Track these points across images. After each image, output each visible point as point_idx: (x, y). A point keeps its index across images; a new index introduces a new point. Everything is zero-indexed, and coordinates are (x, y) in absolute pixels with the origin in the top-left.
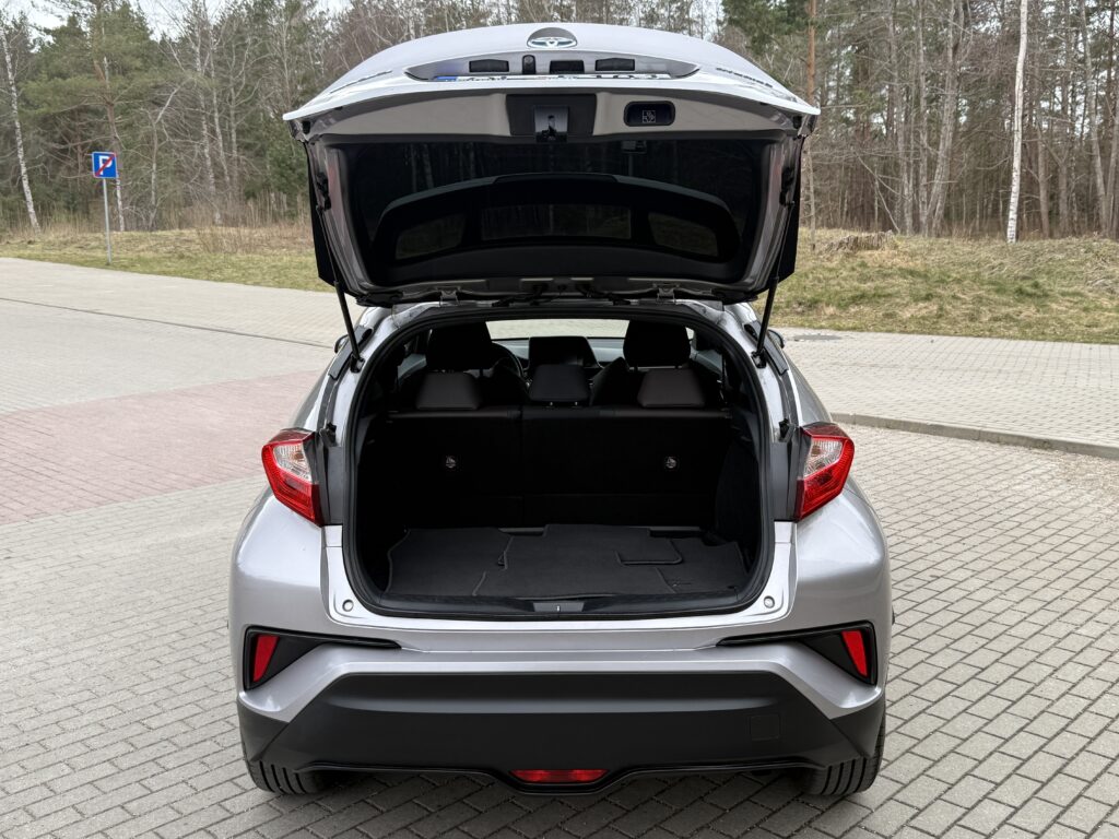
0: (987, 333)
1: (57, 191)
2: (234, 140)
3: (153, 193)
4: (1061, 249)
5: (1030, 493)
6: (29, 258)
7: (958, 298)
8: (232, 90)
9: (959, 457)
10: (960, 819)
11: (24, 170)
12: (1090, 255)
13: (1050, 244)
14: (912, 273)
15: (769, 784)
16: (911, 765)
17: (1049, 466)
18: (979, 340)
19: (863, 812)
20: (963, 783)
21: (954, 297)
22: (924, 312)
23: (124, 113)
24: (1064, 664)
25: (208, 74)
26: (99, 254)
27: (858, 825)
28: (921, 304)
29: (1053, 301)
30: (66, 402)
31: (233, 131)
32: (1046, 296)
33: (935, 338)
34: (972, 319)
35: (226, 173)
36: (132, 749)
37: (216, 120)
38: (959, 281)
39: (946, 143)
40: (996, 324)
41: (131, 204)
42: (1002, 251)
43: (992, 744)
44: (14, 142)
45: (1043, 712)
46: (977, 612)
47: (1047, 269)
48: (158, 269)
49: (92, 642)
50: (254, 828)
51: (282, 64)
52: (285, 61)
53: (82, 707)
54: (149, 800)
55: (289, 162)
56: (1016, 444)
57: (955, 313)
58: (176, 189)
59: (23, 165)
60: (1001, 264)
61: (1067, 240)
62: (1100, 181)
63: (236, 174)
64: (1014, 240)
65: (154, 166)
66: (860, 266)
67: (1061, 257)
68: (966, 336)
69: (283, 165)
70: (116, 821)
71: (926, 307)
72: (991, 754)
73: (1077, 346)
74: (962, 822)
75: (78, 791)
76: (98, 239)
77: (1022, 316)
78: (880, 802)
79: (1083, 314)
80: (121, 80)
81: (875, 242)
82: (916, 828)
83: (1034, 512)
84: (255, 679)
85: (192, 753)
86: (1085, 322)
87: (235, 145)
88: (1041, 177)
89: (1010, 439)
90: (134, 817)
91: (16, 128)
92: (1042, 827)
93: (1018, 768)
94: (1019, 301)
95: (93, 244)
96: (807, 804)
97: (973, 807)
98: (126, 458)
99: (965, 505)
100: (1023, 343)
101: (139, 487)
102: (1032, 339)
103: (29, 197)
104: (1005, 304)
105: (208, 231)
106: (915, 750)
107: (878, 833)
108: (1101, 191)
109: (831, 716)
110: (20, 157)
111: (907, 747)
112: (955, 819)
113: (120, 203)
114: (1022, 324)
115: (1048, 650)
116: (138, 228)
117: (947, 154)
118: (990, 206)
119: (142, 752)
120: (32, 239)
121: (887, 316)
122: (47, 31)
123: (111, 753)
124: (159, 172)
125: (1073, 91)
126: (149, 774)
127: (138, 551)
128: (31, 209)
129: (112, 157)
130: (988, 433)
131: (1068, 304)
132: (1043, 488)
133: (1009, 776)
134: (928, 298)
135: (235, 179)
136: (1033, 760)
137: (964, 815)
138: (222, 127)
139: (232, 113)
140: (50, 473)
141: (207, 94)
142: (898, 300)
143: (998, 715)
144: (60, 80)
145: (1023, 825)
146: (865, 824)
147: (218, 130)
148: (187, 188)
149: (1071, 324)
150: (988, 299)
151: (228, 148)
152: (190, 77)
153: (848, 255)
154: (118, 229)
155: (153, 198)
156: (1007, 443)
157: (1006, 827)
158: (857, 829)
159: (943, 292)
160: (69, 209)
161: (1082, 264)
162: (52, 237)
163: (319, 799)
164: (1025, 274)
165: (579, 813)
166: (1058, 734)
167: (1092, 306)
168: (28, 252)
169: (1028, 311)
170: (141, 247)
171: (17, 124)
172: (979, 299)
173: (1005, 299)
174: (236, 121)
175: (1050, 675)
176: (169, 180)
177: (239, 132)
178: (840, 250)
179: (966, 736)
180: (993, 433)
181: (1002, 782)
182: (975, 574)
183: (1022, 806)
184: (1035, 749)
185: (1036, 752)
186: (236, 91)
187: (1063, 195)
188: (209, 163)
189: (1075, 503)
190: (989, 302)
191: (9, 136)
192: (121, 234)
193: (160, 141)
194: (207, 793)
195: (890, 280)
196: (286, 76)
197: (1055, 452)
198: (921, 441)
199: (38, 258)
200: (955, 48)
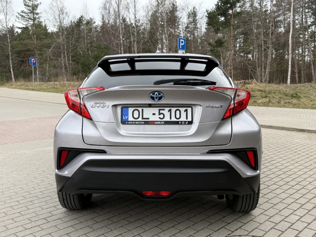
0: (283, 106)
1: (20, 72)
2: (70, 58)
3: (47, 72)
4: (303, 86)
5: (299, 142)
6: (11, 88)
7: (274, 97)
8: (70, 45)
9: (277, 134)
10: (284, 219)
11: (11, 66)
12: (312, 88)
13: (300, 85)
14: (261, 91)
15: (223, 210)
16: (268, 205)
17: (304, 136)
18: (280, 108)
19: (253, 217)
20: (284, 210)
21: (273, 97)
22: (265, 101)
23: (40, 51)
24: (313, 181)
25: (64, 40)
26: (31, 88)
27: (251, 220)
28: (264, 99)
29: (302, 99)
30: (17, 119)
31: (70, 56)
32: (300, 97)
33: (268, 107)
34: (279, 103)
35: (68, 67)
36: (25, 198)
37: (66, 53)
38: (274, 93)
39: (269, 60)
40: (286, 104)
41: (41, 75)
42: (286, 87)
43: (292, 200)
44: (9, 58)
45: (308, 193)
46: (285, 168)
47: (299, 92)
48: (47, 91)
49: (16, 173)
50: (60, 219)
51: (84, 38)
52: (85, 38)
53: (10, 188)
54: (28, 211)
55: (85, 64)
56: (293, 131)
57: (274, 101)
58: (53, 71)
59: (11, 64)
60: (286, 90)
61: (305, 84)
62: (313, 72)
63: (71, 68)
64: (290, 84)
65: (48, 65)
66: (246, 89)
67: (303, 88)
68: (277, 107)
69: (84, 65)
70: (17, 216)
71: (265, 100)
72: (292, 203)
73: (309, 110)
74: (285, 220)
75: (6, 209)
76: (31, 84)
77: (293, 102)
78: (258, 215)
79: (310, 102)
80: (39, 41)
81: (250, 82)
82: (270, 221)
83: (300, 146)
84: (61, 166)
85: (43, 200)
86: (311, 104)
87: (71, 60)
88: (296, 71)
89: (292, 129)
90: (23, 215)
91: (10, 54)
92: (310, 221)
93: (301, 206)
94: (292, 98)
95: (30, 85)
96: (235, 215)
97: (288, 216)
98: (32, 132)
99: (279, 144)
100: (293, 109)
101: (35, 138)
102: (296, 108)
103: (12, 73)
104: (288, 99)
105: (62, 82)
106: (268, 202)
107: (258, 223)
108: (313, 74)
109: (244, 177)
110: (10, 62)
111: (266, 201)
112: (282, 219)
113: (38, 75)
114: (293, 104)
115: (308, 178)
116: (42, 82)
117: (270, 63)
118: (282, 80)
119: (28, 199)
120: (12, 84)
121: (255, 102)
122: (19, 28)
123: (18, 199)
124: (49, 67)
125: (304, 48)
126: (29, 205)
127: (33, 152)
128: (13, 77)
129: (35, 60)
130: (285, 128)
131: (306, 99)
132: (302, 141)
133: (298, 208)
134: (266, 97)
135: (70, 69)
136: (306, 204)
137: (285, 218)
138: (67, 55)
139: (70, 51)
140: (10, 135)
141: (63, 45)
142: (257, 98)
143: (294, 193)
144: (22, 41)
145: (304, 221)
146: (253, 220)
147: (66, 56)
148: (57, 71)
149: (307, 105)
150: (283, 98)
151: (69, 60)
152: (58, 41)
153: (242, 86)
154: (37, 81)
155: (47, 74)
156: (291, 131)
157: (299, 221)
158: (251, 221)
159: (270, 96)
160: (23, 77)
161: (309, 90)
162: (18, 84)
163: (82, 211)
164: (293, 93)
165: (163, 216)
166: (313, 198)
167: (313, 100)
168: (11, 87)
169: (295, 101)
170: (43, 86)
171: (10, 53)
172: (281, 97)
173: (288, 98)
174: (71, 53)
175: (309, 184)
176: (51, 69)
177: (72, 57)
178: (240, 85)
179: (284, 198)
180: (287, 128)
181: (296, 210)
182: (284, 160)
183: (303, 216)
184: (306, 202)
185: (306, 203)
186: (71, 45)
187: (303, 76)
188: (63, 65)
189: (312, 144)
190: (283, 99)
191: (8, 57)
192: (38, 83)
193: (49, 58)
194: (46, 210)
195: (255, 92)
196: (86, 42)
197: (305, 133)
198: (266, 130)
199: (14, 88)
200: (272, 34)
